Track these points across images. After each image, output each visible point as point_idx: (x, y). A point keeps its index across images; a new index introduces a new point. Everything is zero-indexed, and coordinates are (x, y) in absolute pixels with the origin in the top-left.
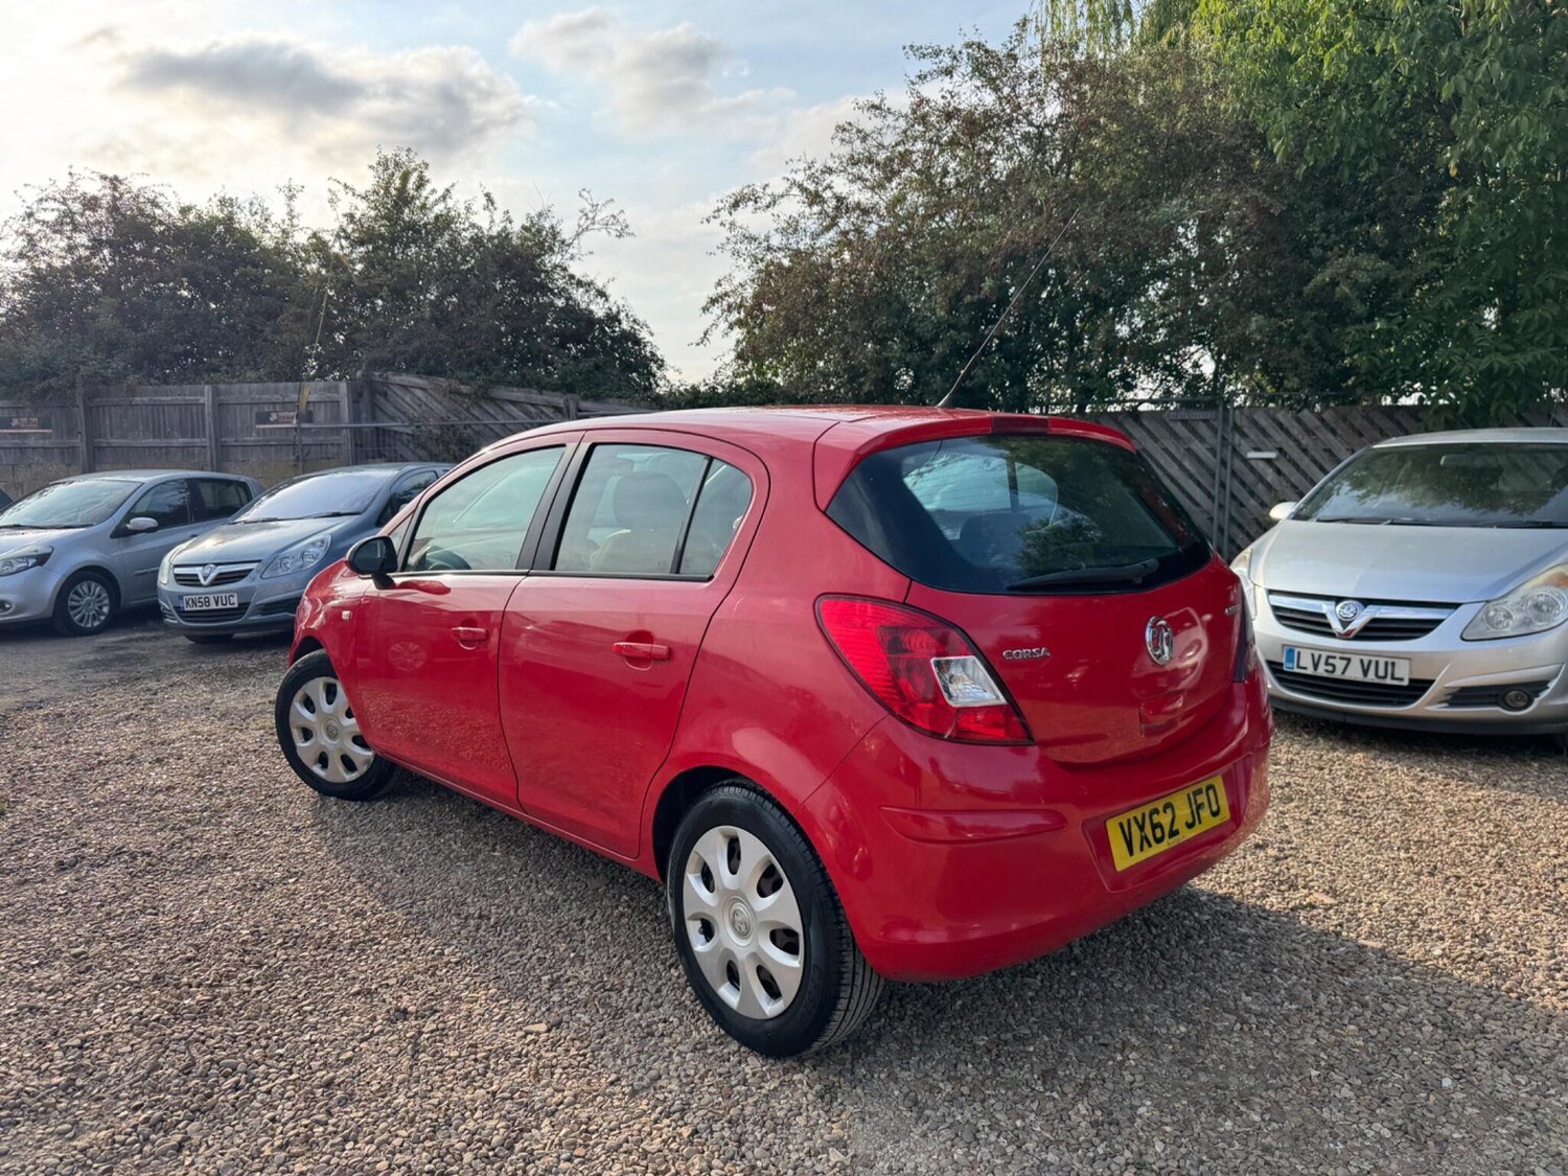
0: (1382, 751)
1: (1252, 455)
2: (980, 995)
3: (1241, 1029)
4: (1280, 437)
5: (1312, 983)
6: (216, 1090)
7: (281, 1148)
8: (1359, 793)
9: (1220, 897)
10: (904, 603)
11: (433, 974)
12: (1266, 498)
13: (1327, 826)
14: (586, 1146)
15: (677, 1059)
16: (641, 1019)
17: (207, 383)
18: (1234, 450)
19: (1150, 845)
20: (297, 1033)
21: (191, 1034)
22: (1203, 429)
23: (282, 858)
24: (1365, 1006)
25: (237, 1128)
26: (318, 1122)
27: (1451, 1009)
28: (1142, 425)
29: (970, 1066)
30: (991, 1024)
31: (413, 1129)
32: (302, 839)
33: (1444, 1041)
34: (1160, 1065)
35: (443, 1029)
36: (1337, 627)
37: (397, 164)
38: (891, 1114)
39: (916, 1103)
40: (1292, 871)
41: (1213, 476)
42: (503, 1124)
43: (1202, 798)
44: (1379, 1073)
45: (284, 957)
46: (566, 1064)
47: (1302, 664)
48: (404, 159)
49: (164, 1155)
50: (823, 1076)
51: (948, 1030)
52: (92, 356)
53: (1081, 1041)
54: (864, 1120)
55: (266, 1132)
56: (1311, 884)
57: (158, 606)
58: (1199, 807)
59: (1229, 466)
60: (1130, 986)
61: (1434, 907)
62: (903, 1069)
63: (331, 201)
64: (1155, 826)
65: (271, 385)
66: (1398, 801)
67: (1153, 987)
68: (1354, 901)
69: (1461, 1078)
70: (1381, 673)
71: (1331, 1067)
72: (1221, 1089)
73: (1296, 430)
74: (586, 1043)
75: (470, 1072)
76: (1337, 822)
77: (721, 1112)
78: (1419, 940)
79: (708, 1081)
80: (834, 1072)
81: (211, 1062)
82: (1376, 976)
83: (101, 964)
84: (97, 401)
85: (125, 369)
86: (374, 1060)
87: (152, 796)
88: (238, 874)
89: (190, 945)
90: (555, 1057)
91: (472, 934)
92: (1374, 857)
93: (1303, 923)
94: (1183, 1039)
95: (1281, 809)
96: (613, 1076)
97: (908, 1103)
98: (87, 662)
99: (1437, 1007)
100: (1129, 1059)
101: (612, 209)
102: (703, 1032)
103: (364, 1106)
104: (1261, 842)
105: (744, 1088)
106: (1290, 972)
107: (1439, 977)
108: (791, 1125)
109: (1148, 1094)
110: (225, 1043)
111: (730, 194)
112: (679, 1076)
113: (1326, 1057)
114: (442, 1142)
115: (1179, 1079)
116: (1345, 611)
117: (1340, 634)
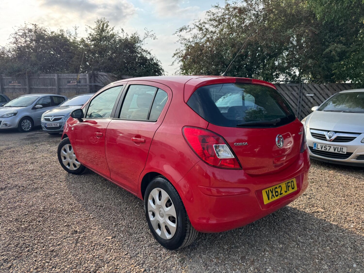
0: (338, 170)
1: (307, 95)
2: (227, 234)
3: (297, 247)
4: (315, 91)
5: (317, 234)
6: (23, 251)
7: (36, 269)
8: (332, 181)
9: (293, 208)
10: (207, 129)
11: (86, 221)
12: (310, 106)
13: (323, 190)
15: (144, 248)
16: (136, 236)
17: (56, 74)
18: (303, 94)
19: (274, 197)
20: (48, 236)
21: (21, 235)
22: (295, 88)
23: (55, 189)
24: (332, 241)
25: (26, 262)
26: (47, 262)
27: (356, 243)
28: (280, 87)
29: (222, 254)
30: (229, 242)
31: (71, 265)
32: (62, 184)
33: (354, 253)
34: (274, 256)
35: (85, 237)
36: (328, 138)
37: (101, 21)
38: (199, 267)
39: (206, 264)
41: (298, 100)
42: (95, 265)
43: (290, 184)
44: (335, 261)
45: (49, 215)
46: (114, 248)
47: (318, 148)
48: (103, 20)
49: (5, 269)
50: (182, 256)
51: (217, 243)
52: (30, 67)
53: (253, 248)
54: (191, 269)
55: (33, 264)
56: (318, 206)
57: (41, 126)
58: (289, 187)
59: (301, 98)
60: (268, 233)
61: (351, 213)
62: (204, 254)
63: (86, 30)
64: (276, 192)
65: (71, 74)
66: (342, 184)
67: (274, 233)
68: (329, 211)
69: (359, 264)
70: (339, 150)
71: (322, 259)
72: (291, 264)
73: (319, 89)
74: (121, 242)
75: (89, 250)
76: (325, 189)
77: (153, 265)
78: (347, 223)
79: (151, 255)
80: (185, 254)
81: (24, 243)
82: (335, 233)
83: (4, 215)
84: (31, 77)
85: (37, 70)
86: (66, 245)
87: (28, 172)
88: (44, 192)
89: (27, 211)
90: (112, 246)
91: (98, 211)
92: (335, 199)
93: (316, 216)
94: (281, 249)
95: (311, 185)
96: (126, 253)
97: (204, 265)
98: (24, 138)
99: (352, 242)
100: (266, 254)
101: (152, 33)
102: (152, 241)
103: (60, 258)
104: (305, 194)
105: (160, 258)
106: (311, 231)
107: (353, 234)
108: (171, 269)
109: (270, 265)
110: (29, 238)
111: (180, 28)
112: (144, 253)
113: (320, 256)
114: (78, 270)
115: (279, 261)
116: (330, 134)
117: (328, 140)
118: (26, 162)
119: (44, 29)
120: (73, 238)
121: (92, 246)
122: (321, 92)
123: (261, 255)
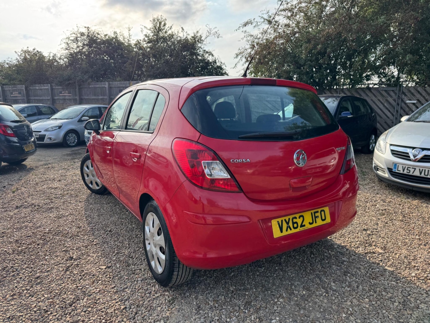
0: (426, 200)
1: (408, 102)
2: (241, 272)
3: (325, 295)
4: (418, 96)
5: (360, 281)
6: (8, 276)
7: (12, 296)
9: (342, 246)
10: (197, 142)
11: (87, 247)
13: (393, 225)
14: (92, 308)
16: (134, 268)
17: (107, 82)
18: (402, 100)
19: (291, 229)
20: (41, 261)
21: (13, 258)
22: (392, 93)
24: (375, 292)
25: (6, 288)
26: (27, 290)
27: (409, 297)
28: (371, 92)
29: (223, 297)
30: (239, 282)
31: (50, 295)
32: (80, 205)
33: (400, 309)
34: (289, 305)
35: (79, 264)
36: (412, 157)
37: (158, 20)
38: (189, 310)
39: (199, 307)
40: (373, 240)
41: (394, 108)
42: (73, 297)
43: (318, 214)
44: (369, 319)
45: (52, 238)
46: (103, 280)
47: (399, 169)
48: (160, 18)
50: (175, 294)
51: (224, 283)
52: (80, 75)
53: (266, 293)
54: (179, 311)
55: (12, 290)
56: (377, 245)
57: (85, 140)
58: (316, 217)
59: (400, 105)
60: (294, 275)
61: (420, 257)
62: (201, 295)
63: (141, 31)
64: (293, 223)
65: (123, 82)
66: (423, 218)
67: (301, 276)
68: (391, 252)
70: (426, 174)
71: (351, 314)
72: (307, 317)
73: (424, 93)
74: (114, 274)
75: (76, 279)
76: (397, 224)
77: (137, 302)
78: (409, 269)
79: (141, 291)
80: (179, 293)
81: (12, 267)
82: (385, 281)
83: (7, 235)
84: (81, 87)
85: (88, 78)
86: (55, 272)
87: (51, 190)
88: (58, 213)
89: (32, 232)
90: (102, 277)
91: (105, 236)
92: (406, 237)
93: (368, 258)
94: (302, 296)
95: (379, 217)
96: (114, 285)
97: (196, 307)
98: (67, 154)
99: (404, 296)
100: (279, 301)
101: (216, 30)
102: (148, 275)
103: (43, 286)
104: (366, 228)
105: (149, 295)
106: (354, 276)
107: (410, 284)
108: (155, 310)
109: (279, 315)
110: (20, 262)
111: (244, 22)
112: (133, 288)
113: (351, 310)
114: (54, 300)
115: (293, 311)
116: (415, 152)
117: (413, 160)
118: (53, 179)
119: (97, 32)
120: (65, 265)
121: (80, 275)
122: (426, 97)
123: (272, 302)
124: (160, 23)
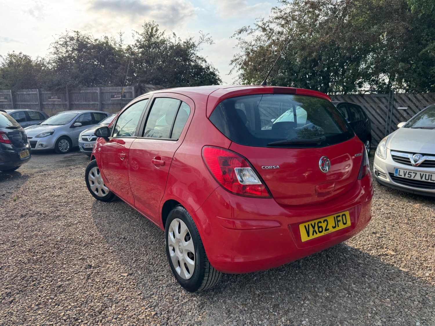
0: (426, 204)
1: (399, 108)
2: (263, 276)
3: (348, 296)
4: (409, 103)
5: (378, 282)
6: (29, 285)
7: (37, 305)
8: (414, 217)
9: (355, 249)
10: (228, 149)
11: (104, 255)
12: (395, 121)
13: (400, 227)
14: (123, 315)
15: (161, 289)
16: (156, 274)
17: (99, 87)
18: (393, 106)
19: (316, 233)
20: (59, 270)
22: (384, 100)
23: (79, 217)
24: (395, 292)
25: (29, 298)
26: (51, 298)
27: (427, 296)
28: (364, 98)
29: (251, 300)
30: (263, 286)
31: (76, 303)
32: (87, 212)
33: (421, 308)
34: (315, 306)
35: (99, 272)
36: (413, 162)
37: (150, 25)
38: (219, 314)
39: (229, 311)
40: (383, 242)
42: (101, 305)
43: (339, 219)
44: (393, 317)
45: (66, 246)
46: (128, 287)
47: (400, 174)
48: (152, 24)
49: (6, 304)
50: (203, 299)
51: (248, 287)
52: (71, 80)
53: (291, 295)
54: (210, 315)
55: (36, 299)
56: (388, 247)
58: (338, 221)
59: (391, 111)
60: (314, 278)
61: (431, 258)
62: (229, 299)
63: (133, 36)
64: (319, 227)
65: (115, 87)
66: (427, 221)
67: (322, 279)
68: (402, 254)
69: (424, 323)
70: (427, 178)
71: (376, 314)
72: (334, 317)
73: (414, 100)
74: (137, 281)
75: (100, 287)
76: (404, 227)
77: (167, 308)
78: (422, 270)
79: (168, 297)
80: (206, 298)
81: (31, 276)
82: (402, 282)
83: (18, 244)
84: (72, 92)
85: (78, 83)
86: (76, 280)
87: (54, 197)
88: (66, 221)
89: (43, 241)
90: (126, 284)
91: (120, 244)
92: (414, 239)
93: (382, 260)
94: (327, 298)
95: (385, 221)
96: (140, 292)
97: (227, 311)
98: (60, 161)
99: (422, 295)
100: (305, 303)
101: (209, 36)
102: (172, 281)
103: (66, 294)
104: (375, 232)
105: (177, 300)
106: (372, 278)
107: (426, 284)
108: (186, 315)
109: (308, 317)
110: (38, 271)
111: (239, 29)
112: (159, 294)
113: (375, 310)
114: (82, 309)
115: (321, 312)
116: (416, 157)
117: (413, 165)
118: (54, 187)
119: (87, 36)
120: (85, 273)
121: (103, 283)
122: (417, 104)
123: (299, 304)
124: (152, 29)
